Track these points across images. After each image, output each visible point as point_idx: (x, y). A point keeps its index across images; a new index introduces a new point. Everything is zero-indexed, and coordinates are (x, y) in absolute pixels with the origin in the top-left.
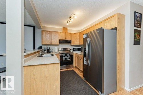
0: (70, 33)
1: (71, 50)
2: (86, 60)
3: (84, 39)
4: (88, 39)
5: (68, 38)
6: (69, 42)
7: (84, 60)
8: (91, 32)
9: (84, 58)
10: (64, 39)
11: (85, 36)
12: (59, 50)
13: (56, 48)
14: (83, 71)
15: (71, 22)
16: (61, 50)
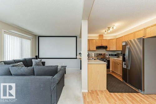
0: (106, 40)
1: (106, 55)
2: (125, 65)
3: (123, 46)
4: (128, 46)
5: (104, 45)
6: (105, 48)
7: (123, 65)
8: (131, 41)
9: (123, 63)
10: (100, 45)
11: (124, 44)
12: (96, 55)
13: (93, 53)
14: (122, 75)
15: (109, 31)
16: (97, 55)
